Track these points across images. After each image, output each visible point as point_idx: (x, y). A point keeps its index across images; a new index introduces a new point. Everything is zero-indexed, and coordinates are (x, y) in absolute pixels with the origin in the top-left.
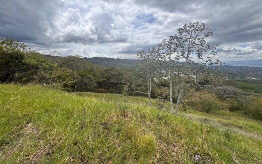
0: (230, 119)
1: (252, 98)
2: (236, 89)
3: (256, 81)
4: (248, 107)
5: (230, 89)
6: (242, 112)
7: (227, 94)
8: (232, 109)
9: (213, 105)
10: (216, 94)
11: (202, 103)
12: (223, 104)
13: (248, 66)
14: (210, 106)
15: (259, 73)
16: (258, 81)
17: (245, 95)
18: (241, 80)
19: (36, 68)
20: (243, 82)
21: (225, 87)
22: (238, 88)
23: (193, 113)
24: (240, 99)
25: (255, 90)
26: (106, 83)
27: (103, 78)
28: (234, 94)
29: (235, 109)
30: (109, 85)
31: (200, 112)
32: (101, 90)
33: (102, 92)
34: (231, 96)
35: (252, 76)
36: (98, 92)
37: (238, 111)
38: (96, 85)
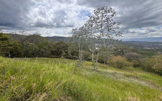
0: (133, 72)
1: (146, 59)
2: (138, 54)
3: (149, 50)
4: (144, 64)
5: (135, 54)
6: (141, 67)
7: (133, 57)
8: (135, 66)
9: (123, 63)
10: (127, 57)
11: (117, 63)
12: (130, 63)
13: (144, 41)
14: (122, 64)
15: (151, 45)
16: (150, 49)
17: (142, 57)
18: (141, 49)
20: (142, 50)
21: (131, 53)
22: (139, 53)
23: (111, 69)
24: (140, 60)
25: (148, 55)
27: (55, 48)
28: (137, 57)
29: (137, 66)
30: (59, 53)
31: (116, 68)
32: (53, 56)
34: (135, 58)
35: (147, 47)
37: (139, 67)
38: (49, 53)
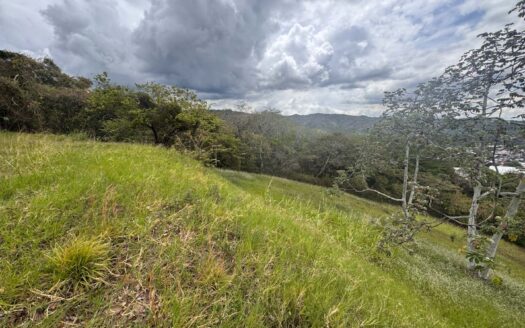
19: (195, 126)
26: (319, 164)
27: (315, 153)
30: (323, 169)
32: (306, 177)
33: (308, 182)
36: (299, 180)
38: (296, 165)
